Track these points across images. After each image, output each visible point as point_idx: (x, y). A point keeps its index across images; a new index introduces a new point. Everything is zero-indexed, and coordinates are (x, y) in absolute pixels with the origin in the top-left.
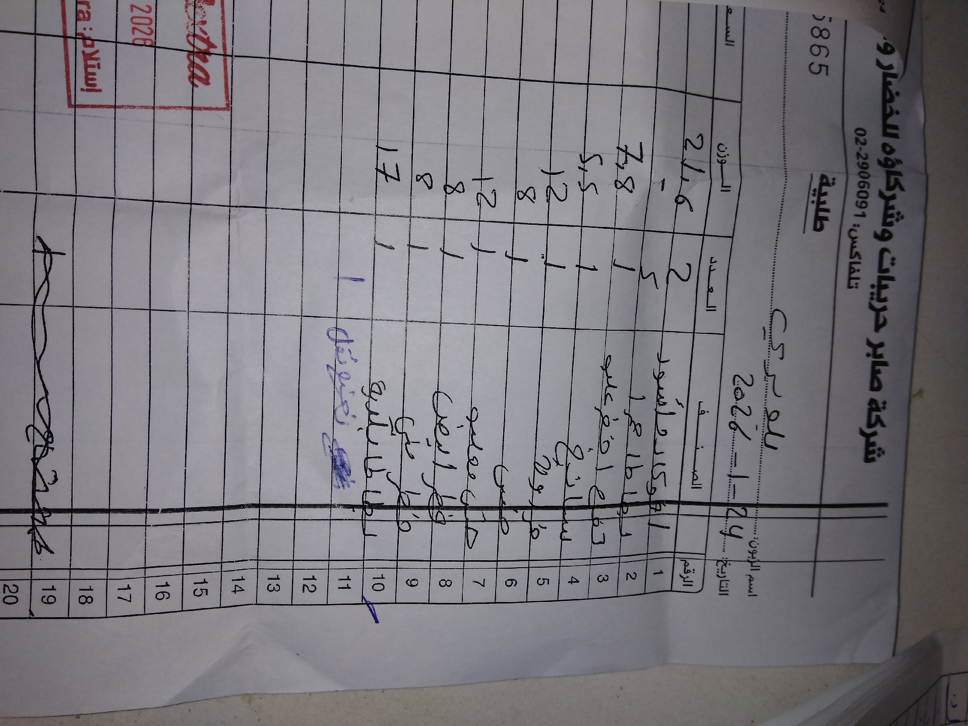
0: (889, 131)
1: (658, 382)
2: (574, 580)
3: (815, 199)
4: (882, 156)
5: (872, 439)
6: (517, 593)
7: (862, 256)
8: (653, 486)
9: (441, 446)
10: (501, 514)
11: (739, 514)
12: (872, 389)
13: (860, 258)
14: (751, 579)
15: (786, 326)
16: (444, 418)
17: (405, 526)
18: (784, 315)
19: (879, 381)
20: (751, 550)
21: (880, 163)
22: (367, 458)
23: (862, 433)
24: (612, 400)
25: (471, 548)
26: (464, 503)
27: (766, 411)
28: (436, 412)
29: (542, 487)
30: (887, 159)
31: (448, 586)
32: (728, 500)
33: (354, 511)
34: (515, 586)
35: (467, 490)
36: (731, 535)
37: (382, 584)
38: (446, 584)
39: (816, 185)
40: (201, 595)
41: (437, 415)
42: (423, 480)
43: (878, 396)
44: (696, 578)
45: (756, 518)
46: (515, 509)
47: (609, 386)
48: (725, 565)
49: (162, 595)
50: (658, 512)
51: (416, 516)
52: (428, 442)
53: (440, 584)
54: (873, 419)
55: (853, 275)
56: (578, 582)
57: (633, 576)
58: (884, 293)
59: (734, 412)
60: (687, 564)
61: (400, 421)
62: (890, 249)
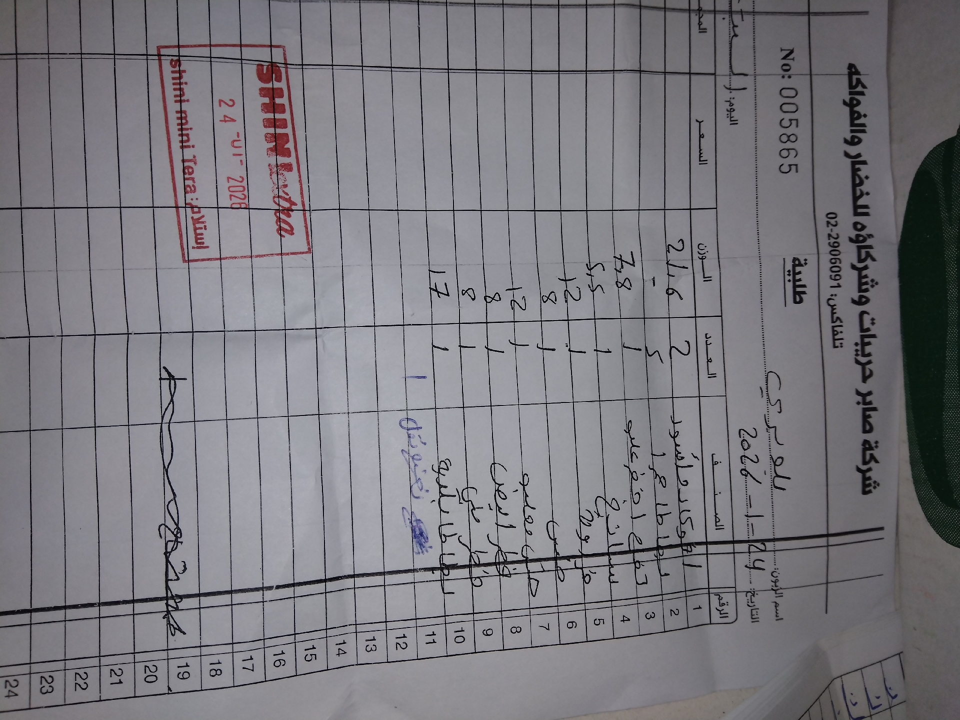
0: (860, 210)
1: (674, 440)
2: (625, 619)
3: (791, 278)
4: (853, 234)
5: (868, 474)
6: (578, 634)
7: (843, 320)
8: (682, 530)
9: (501, 509)
10: (556, 563)
11: (759, 549)
12: (865, 431)
13: (841, 322)
14: (776, 605)
15: (780, 384)
16: (501, 485)
17: (477, 582)
18: (778, 375)
19: (870, 424)
20: (774, 579)
21: (851, 240)
22: (441, 526)
23: (859, 470)
24: (637, 458)
25: (534, 596)
26: (524, 557)
27: (772, 458)
28: (494, 480)
29: (589, 537)
30: (857, 236)
31: (518, 632)
32: (749, 538)
33: (433, 573)
34: (575, 627)
35: (526, 545)
36: (755, 568)
37: (463, 637)
38: (517, 631)
39: (789, 266)
40: (311, 660)
41: (496, 483)
42: (489, 539)
43: (869, 437)
44: (730, 609)
45: (774, 551)
46: (568, 558)
47: (633, 446)
48: (754, 595)
49: (280, 663)
50: (689, 553)
51: (486, 573)
52: (490, 507)
53: (511, 631)
54: (868, 457)
55: (836, 337)
56: (629, 620)
57: (676, 612)
58: (868, 349)
59: (743, 461)
60: (721, 598)
61: (465, 491)
62: (868, 311)
